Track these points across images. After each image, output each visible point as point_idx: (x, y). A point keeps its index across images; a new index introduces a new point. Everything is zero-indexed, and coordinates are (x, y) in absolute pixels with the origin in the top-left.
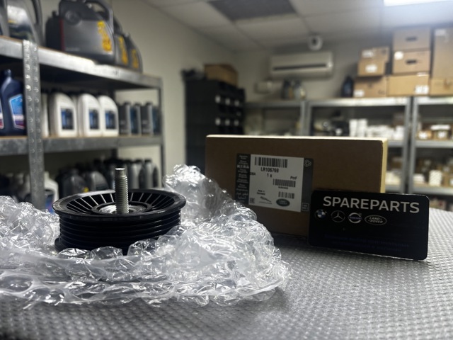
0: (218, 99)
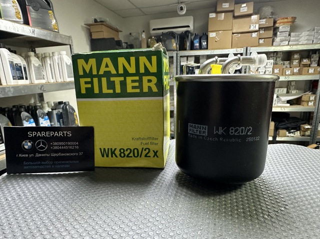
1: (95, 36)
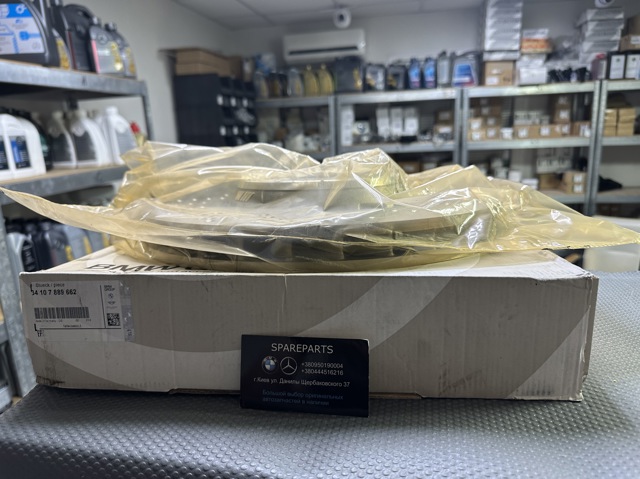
0: (220, 100)
1: (181, 70)
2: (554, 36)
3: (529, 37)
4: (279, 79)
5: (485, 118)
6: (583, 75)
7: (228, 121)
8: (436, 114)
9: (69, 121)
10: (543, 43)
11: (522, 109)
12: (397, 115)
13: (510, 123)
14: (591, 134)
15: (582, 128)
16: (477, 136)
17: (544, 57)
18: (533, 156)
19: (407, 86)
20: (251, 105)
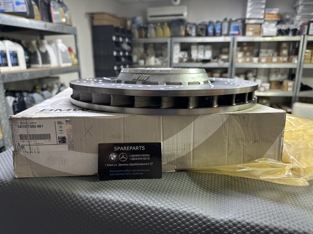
0: (114, 38)
1: (96, 23)
2: (282, 12)
3: (269, 12)
4: (144, 29)
5: (245, 52)
6: (295, 32)
7: (118, 49)
8: (221, 49)
9: (39, 45)
10: (275, 16)
11: (264, 48)
12: (201, 49)
13: (257, 55)
14: (298, 62)
15: (294, 58)
16: (240, 61)
17: (276, 23)
18: (268, 72)
19: (207, 35)
20: (130, 41)
